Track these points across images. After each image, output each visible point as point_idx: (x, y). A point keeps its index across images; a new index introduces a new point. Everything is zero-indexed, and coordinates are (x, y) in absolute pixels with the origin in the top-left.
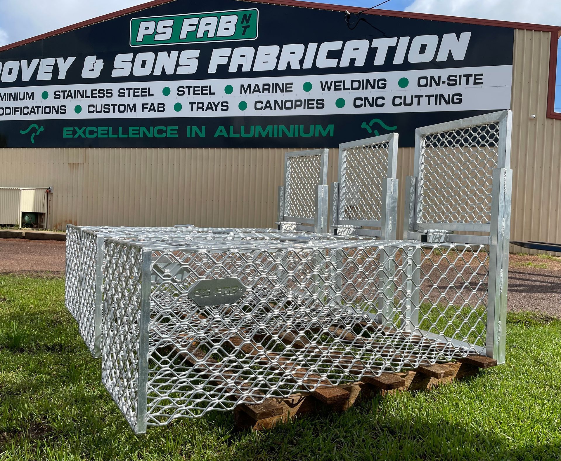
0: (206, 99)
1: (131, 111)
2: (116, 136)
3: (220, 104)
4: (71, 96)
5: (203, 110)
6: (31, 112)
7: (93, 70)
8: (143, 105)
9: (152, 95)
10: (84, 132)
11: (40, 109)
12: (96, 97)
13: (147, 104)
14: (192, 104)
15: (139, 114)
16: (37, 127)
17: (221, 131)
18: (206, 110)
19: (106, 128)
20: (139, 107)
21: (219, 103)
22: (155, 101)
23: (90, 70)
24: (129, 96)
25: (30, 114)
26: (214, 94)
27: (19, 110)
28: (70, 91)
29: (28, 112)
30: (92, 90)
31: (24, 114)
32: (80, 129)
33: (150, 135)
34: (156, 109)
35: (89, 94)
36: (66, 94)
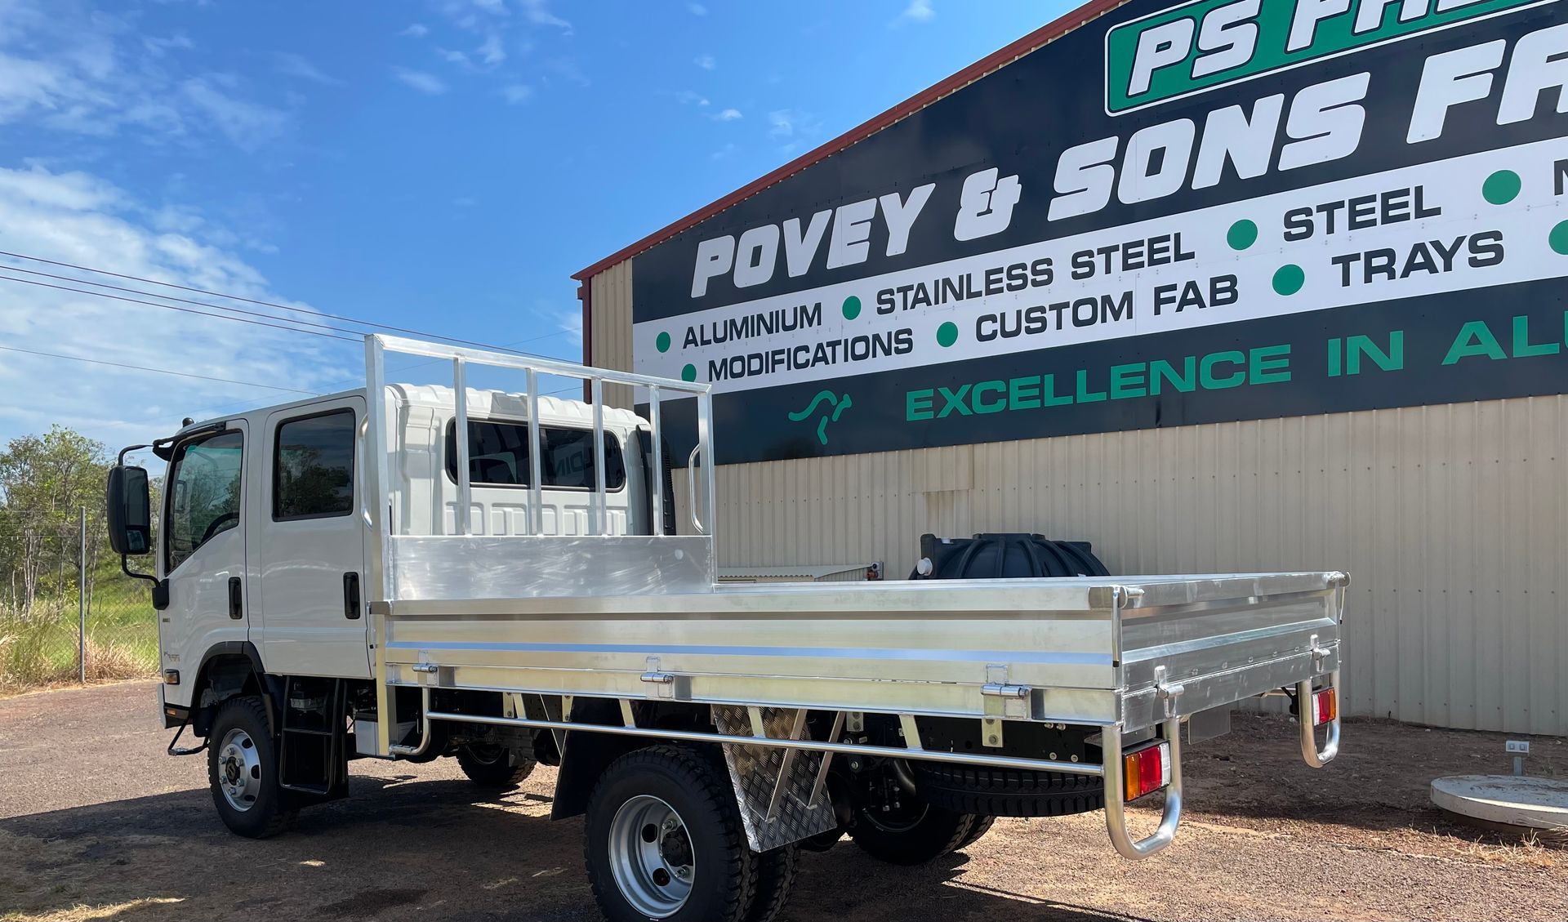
0: (1401, 238)
1: (1116, 316)
2: (1068, 400)
3: (1466, 243)
4: (926, 300)
5: (1392, 276)
6: (816, 359)
7: (989, 211)
8: (1158, 291)
9: (1191, 256)
10: (967, 400)
11: (840, 349)
12: (1000, 290)
13: (1173, 287)
14: (1345, 261)
15: (1145, 322)
16: (834, 400)
17: (1474, 341)
18: (1405, 274)
19: (1036, 380)
20: (1144, 302)
21: (1460, 241)
22: (1200, 273)
23: (979, 215)
24: (1108, 271)
25: (813, 365)
26: (1436, 212)
27: (784, 356)
28: (922, 286)
29: (808, 361)
30: (989, 273)
31: (798, 366)
32: (955, 392)
33: (1185, 385)
34: (1206, 299)
35: (978, 284)
36: (911, 295)
